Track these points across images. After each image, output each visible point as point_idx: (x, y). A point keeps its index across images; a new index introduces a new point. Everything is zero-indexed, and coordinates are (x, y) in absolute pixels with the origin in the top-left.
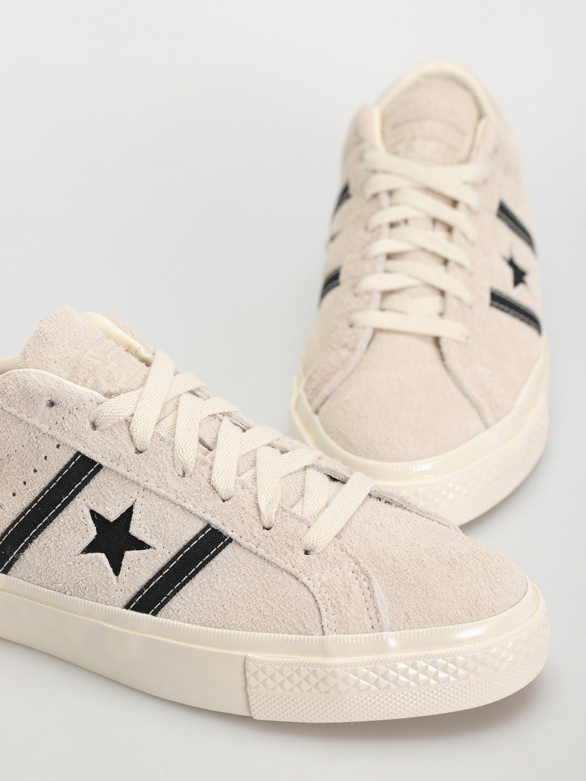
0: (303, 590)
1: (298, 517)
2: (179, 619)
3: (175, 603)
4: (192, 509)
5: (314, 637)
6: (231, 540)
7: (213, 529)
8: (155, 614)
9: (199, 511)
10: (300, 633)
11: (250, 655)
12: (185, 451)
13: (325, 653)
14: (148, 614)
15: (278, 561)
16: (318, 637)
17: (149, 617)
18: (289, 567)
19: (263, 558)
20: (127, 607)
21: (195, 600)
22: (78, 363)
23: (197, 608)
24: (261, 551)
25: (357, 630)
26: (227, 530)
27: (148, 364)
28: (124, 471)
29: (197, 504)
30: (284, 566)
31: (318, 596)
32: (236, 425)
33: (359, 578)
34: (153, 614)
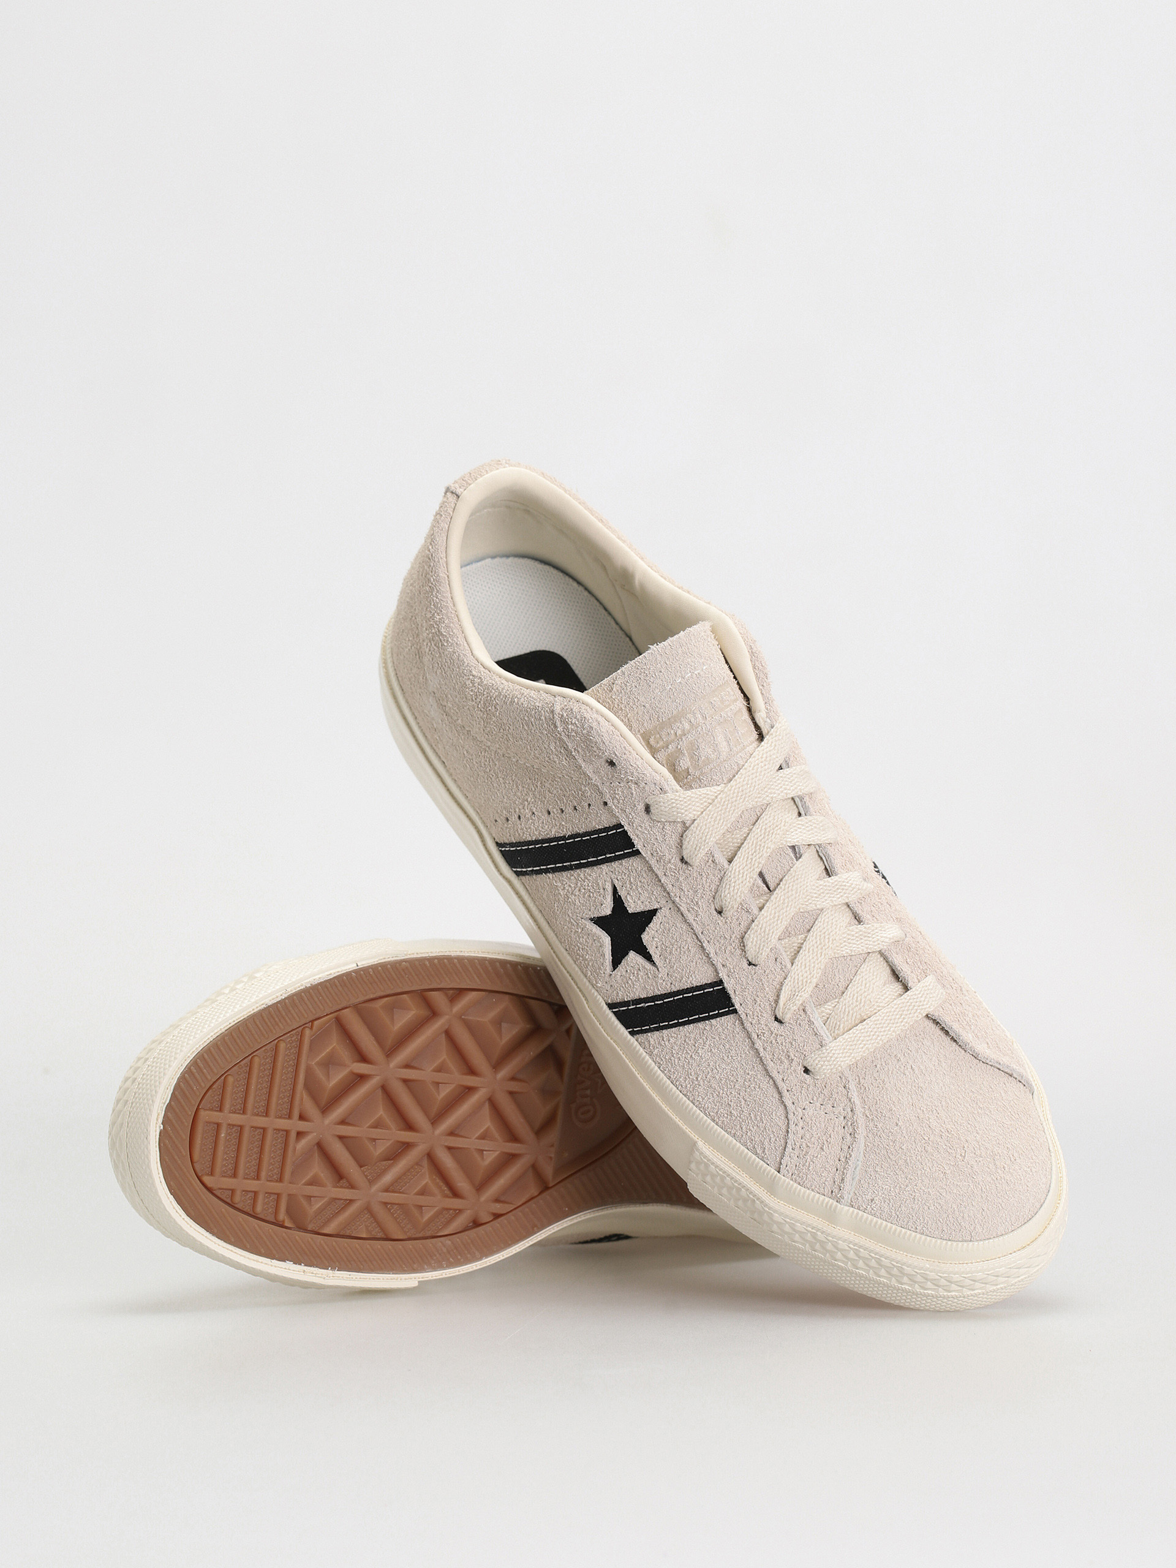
0: (781, 1111)
1: (815, 1028)
2: (650, 1054)
3: (653, 1037)
4: (711, 955)
5: (769, 1168)
6: (735, 1011)
7: (724, 988)
8: (632, 1033)
9: (718, 961)
10: (756, 1154)
11: (701, 1144)
12: (732, 889)
13: (771, 1187)
14: (627, 1029)
15: (771, 1065)
16: (773, 1171)
17: (624, 1032)
18: (778, 1078)
19: (757, 1052)
20: (611, 1006)
21: (675, 1050)
22: (669, 719)
23: (672, 1058)
24: (759, 1045)
25: (813, 1187)
26: (736, 1001)
27: (761, 737)
28: (660, 873)
29: (719, 952)
30: (774, 1074)
31: (792, 1127)
32: (821, 858)
33: (846, 1128)
34: (630, 1032)
